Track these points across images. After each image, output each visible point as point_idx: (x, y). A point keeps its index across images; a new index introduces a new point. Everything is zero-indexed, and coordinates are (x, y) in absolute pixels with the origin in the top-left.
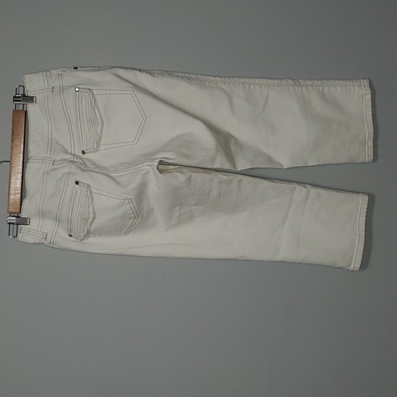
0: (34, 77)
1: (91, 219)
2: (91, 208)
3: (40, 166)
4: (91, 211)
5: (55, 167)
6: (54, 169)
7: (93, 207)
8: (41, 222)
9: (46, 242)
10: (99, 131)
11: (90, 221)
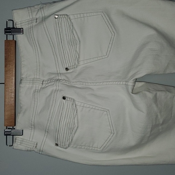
0: (21, 12)
1: (75, 128)
2: (76, 119)
3: (31, 85)
4: (76, 121)
5: (44, 86)
6: (44, 88)
7: (78, 118)
8: (32, 133)
9: (36, 150)
10: (78, 50)
11: (74, 131)
